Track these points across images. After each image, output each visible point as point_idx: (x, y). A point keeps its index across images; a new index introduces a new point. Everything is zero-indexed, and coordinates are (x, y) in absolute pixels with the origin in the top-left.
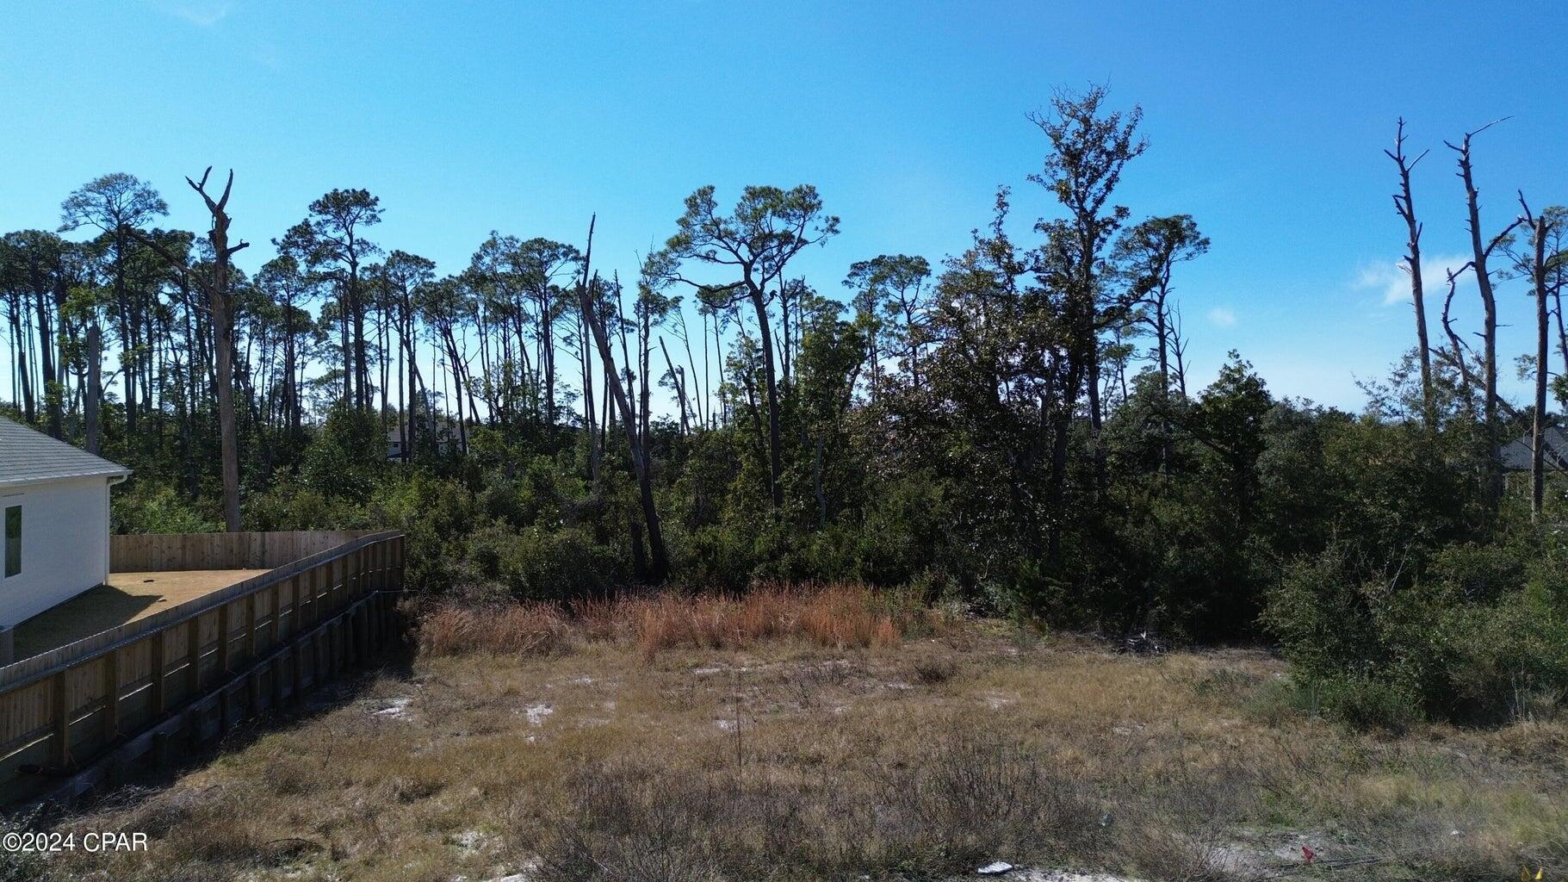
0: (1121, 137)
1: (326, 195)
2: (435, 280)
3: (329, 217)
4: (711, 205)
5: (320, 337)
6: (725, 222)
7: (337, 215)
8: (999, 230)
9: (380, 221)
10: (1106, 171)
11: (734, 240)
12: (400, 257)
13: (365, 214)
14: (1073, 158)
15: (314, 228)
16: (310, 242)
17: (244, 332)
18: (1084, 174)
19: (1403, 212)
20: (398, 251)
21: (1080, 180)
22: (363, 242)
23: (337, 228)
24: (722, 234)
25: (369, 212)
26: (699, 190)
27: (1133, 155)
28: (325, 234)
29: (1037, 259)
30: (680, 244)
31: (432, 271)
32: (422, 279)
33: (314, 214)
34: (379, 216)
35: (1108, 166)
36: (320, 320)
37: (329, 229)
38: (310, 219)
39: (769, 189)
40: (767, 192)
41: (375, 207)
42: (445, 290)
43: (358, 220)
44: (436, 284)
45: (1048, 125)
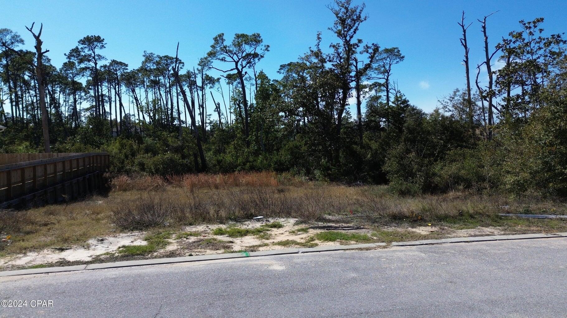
0: (358, 14)
1: (84, 38)
2: (129, 71)
3: (86, 46)
4: (223, 40)
5: (87, 93)
6: (229, 47)
7: (89, 45)
8: (318, 47)
9: (105, 47)
10: (354, 26)
11: (232, 53)
12: (114, 62)
13: (99, 45)
14: (343, 21)
15: (80, 50)
16: (79, 55)
17: (57, 90)
18: (347, 27)
19: (463, 45)
20: (114, 60)
21: (345, 29)
22: (99, 56)
23: (89, 50)
24: (228, 51)
25: (101, 44)
26: (218, 35)
27: (363, 21)
28: (84, 52)
29: (330, 57)
30: (212, 54)
31: (127, 68)
32: (123, 71)
33: (80, 44)
34: (105, 46)
35: (354, 25)
36: (86, 86)
37: (86, 50)
38: (78, 46)
39: (244, 35)
40: (243, 36)
41: (103, 42)
42: (132, 75)
43: (97, 47)
44: (129, 73)
45: (334, 10)
